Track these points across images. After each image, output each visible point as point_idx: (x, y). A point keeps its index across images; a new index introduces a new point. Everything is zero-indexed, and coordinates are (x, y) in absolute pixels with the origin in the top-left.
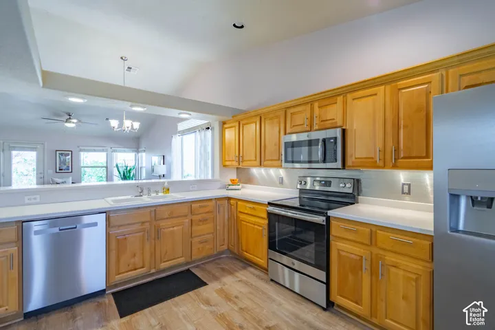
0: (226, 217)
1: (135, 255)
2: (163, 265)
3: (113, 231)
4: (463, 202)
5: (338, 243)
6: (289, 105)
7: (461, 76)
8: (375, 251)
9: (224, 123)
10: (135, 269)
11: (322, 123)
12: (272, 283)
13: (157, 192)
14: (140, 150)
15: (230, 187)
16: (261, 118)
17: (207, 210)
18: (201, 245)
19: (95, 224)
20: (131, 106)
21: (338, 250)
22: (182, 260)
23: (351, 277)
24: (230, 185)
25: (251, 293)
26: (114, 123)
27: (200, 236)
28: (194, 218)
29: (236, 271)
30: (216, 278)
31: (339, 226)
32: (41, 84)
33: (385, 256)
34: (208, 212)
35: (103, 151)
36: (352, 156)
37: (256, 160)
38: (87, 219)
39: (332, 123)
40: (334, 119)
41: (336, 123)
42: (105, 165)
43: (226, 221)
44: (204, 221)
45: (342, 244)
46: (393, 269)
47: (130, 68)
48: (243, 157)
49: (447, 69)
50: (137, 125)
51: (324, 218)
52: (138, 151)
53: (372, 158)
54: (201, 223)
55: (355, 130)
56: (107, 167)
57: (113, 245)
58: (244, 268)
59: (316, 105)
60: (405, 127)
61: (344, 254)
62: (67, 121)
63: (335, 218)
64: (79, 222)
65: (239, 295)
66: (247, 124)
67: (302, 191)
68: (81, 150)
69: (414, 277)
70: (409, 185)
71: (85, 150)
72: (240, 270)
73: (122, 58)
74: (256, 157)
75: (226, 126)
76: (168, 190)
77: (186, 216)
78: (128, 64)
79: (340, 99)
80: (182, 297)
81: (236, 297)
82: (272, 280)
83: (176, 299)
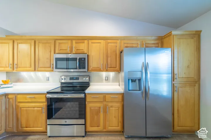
4: (130, 81)
5: (90, 104)
6: (57, 38)
7: (124, 43)
8: (105, 103)
11: (77, 51)
15: (2, 86)
16: (35, 42)
21: (90, 107)
23: (96, 117)
31: (91, 97)
33: (108, 104)
36: (91, 66)
37: (31, 67)
39: (82, 52)
40: (83, 50)
41: (84, 51)
45: (92, 104)
46: (111, 108)
48: (17, 65)
49: (121, 40)
51: (84, 95)
53: (99, 67)
55: (92, 56)
59: (74, 42)
60: (110, 57)
61: (92, 108)
66: (22, 43)
67: (62, 83)
69: (117, 108)
70: (107, 77)
74: (31, 65)
79: (86, 41)
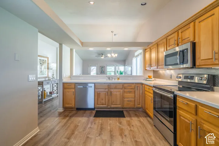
0: (141, 92)
1: (103, 99)
2: (112, 106)
3: (97, 90)
5: (180, 111)
6: (167, 35)
8: (199, 119)
9: (146, 50)
10: (103, 105)
11: (183, 41)
12: (154, 127)
13: (115, 79)
14: (126, 65)
15: (147, 79)
16: (157, 45)
17: (131, 88)
18: (128, 102)
19: (91, 87)
20: (124, 48)
21: (180, 115)
22: (120, 106)
23: (185, 133)
24: (147, 78)
25: (140, 127)
26: (109, 55)
27: (128, 98)
28: (125, 90)
29: (141, 117)
30: (130, 116)
32: (81, 46)
33: (204, 124)
34: (132, 89)
35: (113, 66)
38: (90, 85)
39: (188, 41)
41: (190, 39)
42: (114, 71)
43: (141, 94)
44: (130, 92)
45: (181, 112)
47: (115, 35)
50: (116, 55)
51: (172, 95)
52: (125, 66)
54: (128, 93)
56: (114, 72)
57: (96, 94)
58: (146, 117)
59: (180, 31)
61: (182, 118)
62: (102, 56)
63: (179, 96)
64: (87, 85)
65: (134, 126)
66: (153, 49)
68: (107, 66)
71: (108, 66)
72: (143, 117)
73: (112, 32)
75: (146, 51)
76: (119, 78)
77: (122, 89)
78: (114, 33)
79: (192, 24)
80: (114, 118)
81: (133, 126)
82: (155, 125)
83: (112, 118)
